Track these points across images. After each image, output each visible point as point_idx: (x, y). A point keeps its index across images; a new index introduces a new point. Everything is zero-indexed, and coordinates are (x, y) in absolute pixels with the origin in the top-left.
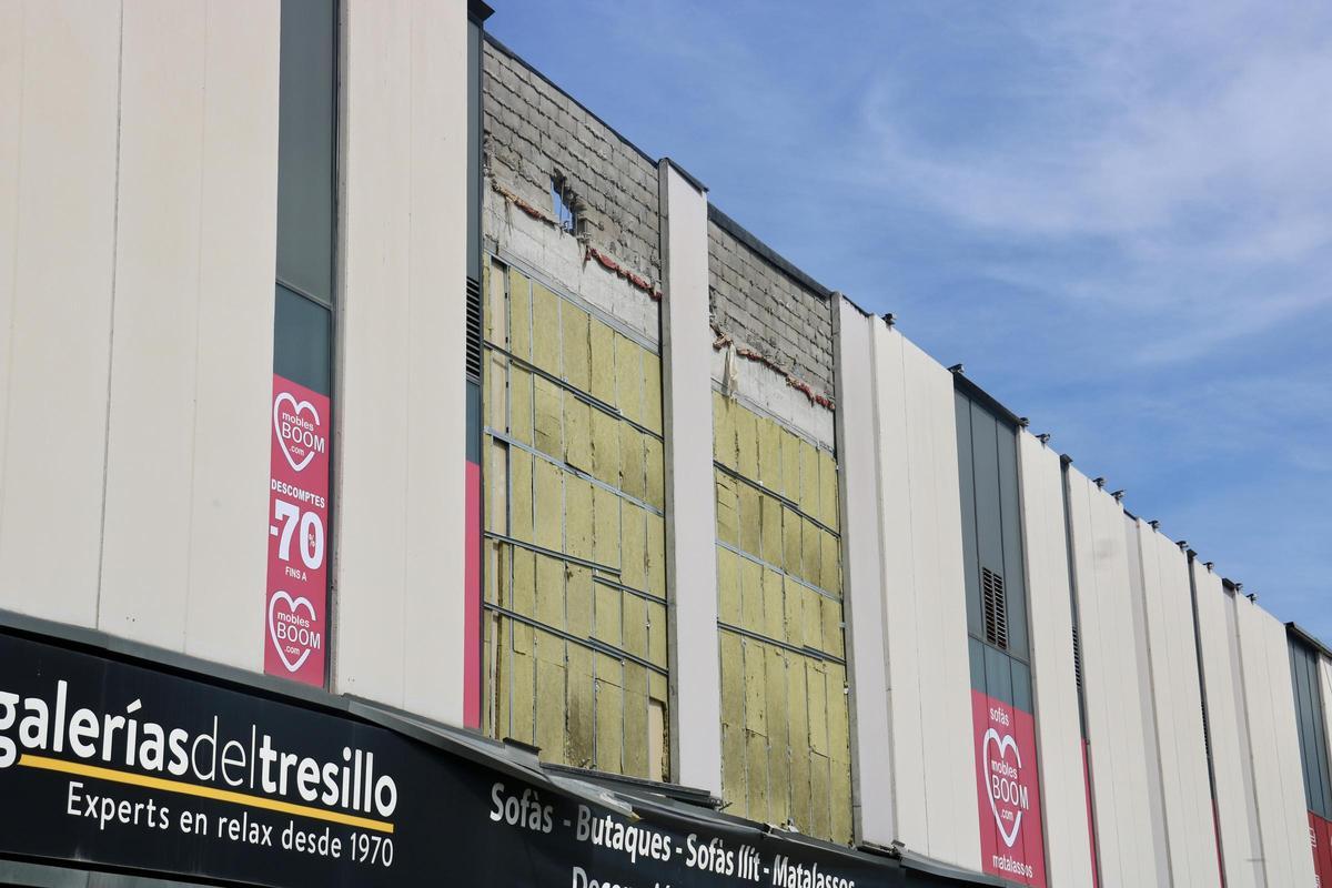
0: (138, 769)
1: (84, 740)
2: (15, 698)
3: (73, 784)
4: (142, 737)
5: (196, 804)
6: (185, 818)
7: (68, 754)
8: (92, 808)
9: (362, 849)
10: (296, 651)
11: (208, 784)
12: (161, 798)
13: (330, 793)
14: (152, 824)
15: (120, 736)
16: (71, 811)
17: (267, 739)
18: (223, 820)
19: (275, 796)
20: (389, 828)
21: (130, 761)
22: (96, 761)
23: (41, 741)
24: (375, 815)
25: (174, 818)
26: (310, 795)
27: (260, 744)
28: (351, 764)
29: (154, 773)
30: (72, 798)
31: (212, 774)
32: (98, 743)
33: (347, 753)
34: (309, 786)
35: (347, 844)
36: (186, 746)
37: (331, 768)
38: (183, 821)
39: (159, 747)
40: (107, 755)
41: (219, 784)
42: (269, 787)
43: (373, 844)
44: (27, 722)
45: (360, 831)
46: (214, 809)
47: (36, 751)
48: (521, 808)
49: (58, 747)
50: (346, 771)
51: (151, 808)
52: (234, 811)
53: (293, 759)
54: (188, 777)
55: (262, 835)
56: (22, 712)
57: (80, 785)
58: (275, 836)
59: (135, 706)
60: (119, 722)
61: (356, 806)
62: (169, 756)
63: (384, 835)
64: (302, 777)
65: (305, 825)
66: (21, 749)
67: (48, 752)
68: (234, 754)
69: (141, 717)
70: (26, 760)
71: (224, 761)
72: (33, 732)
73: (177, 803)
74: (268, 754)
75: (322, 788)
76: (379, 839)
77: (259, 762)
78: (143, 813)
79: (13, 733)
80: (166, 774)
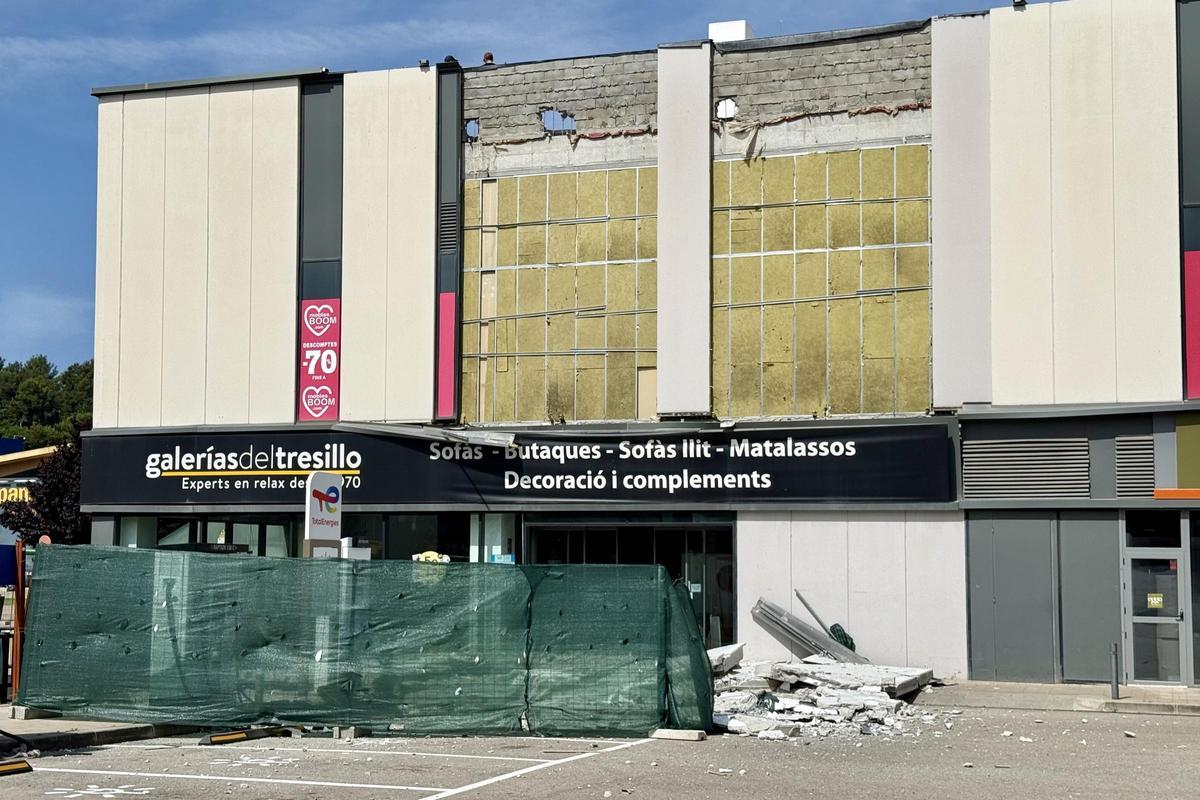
0: (213, 469)
1: (188, 464)
2: (159, 455)
3: (184, 479)
4: (214, 459)
5: (242, 478)
6: (238, 483)
7: (182, 469)
8: (193, 486)
11: (249, 470)
12: (224, 478)
13: (318, 464)
14: (221, 487)
15: (204, 461)
16: (184, 487)
17: (280, 449)
18: (256, 482)
19: (286, 469)
20: (357, 472)
21: (209, 467)
22: (194, 469)
23: (170, 467)
24: (347, 468)
25: (232, 484)
27: (276, 451)
28: (331, 451)
29: (222, 470)
30: (184, 483)
31: (250, 466)
32: (195, 464)
33: (328, 447)
36: (237, 459)
37: (319, 454)
38: (236, 484)
39: (223, 461)
40: (199, 467)
41: (255, 468)
42: (281, 465)
43: (346, 481)
44: (164, 462)
46: (251, 479)
47: (169, 471)
48: (454, 451)
49: (177, 468)
50: (328, 453)
51: (220, 482)
52: (264, 478)
53: (295, 454)
54: (239, 469)
55: (278, 484)
56: (161, 459)
57: (188, 479)
58: (287, 484)
59: (212, 448)
60: (204, 455)
61: (335, 466)
62: (228, 463)
63: (353, 476)
66: (162, 471)
67: (174, 470)
68: (262, 457)
69: (214, 452)
70: (164, 474)
71: (256, 460)
72: (167, 465)
73: (232, 479)
74: (280, 454)
75: (313, 462)
76: (350, 478)
77: (276, 459)
78: (217, 485)
79: (159, 466)
80: (227, 469)
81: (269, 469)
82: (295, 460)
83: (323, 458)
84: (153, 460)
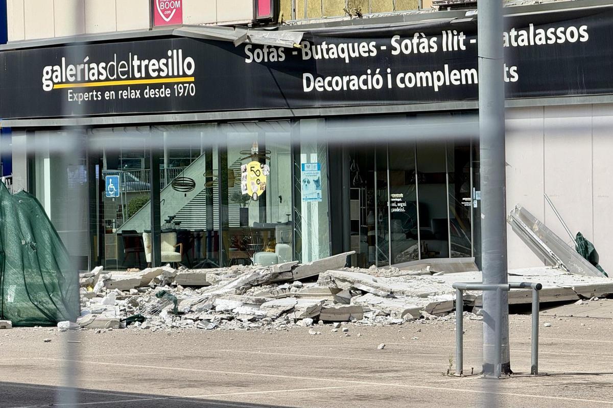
0: (90, 81)
1: (71, 76)
2: (51, 67)
3: (69, 91)
4: (90, 69)
5: (109, 88)
6: (107, 94)
7: (67, 82)
8: (75, 98)
9: (180, 91)
10: (169, 12)
11: (114, 80)
12: (98, 89)
13: (163, 71)
14: (95, 99)
16: (69, 100)
17: (136, 57)
18: (120, 92)
20: (192, 79)
21: (87, 79)
22: (75, 82)
23: (59, 80)
24: (185, 75)
25: (103, 95)
26: (155, 74)
27: (133, 59)
28: (172, 57)
29: (95, 81)
30: (69, 95)
31: (115, 76)
32: (75, 75)
33: (170, 53)
34: (154, 71)
35: (173, 91)
36: (105, 69)
37: (163, 61)
38: (106, 95)
39: (95, 71)
40: (79, 79)
41: (118, 79)
42: (137, 75)
43: (185, 88)
44: (55, 74)
45: (178, 83)
46: (116, 89)
47: (58, 83)
48: (263, 53)
49: (64, 80)
50: (170, 60)
51: (95, 93)
52: (124, 88)
53: (146, 62)
54: (107, 79)
55: (136, 94)
56: (53, 71)
57: (71, 91)
58: (142, 94)
59: (87, 58)
60: (82, 66)
61: (176, 74)
62: (99, 73)
63: (189, 83)
64: (151, 68)
65: (153, 87)
66: (54, 83)
67: (62, 83)
68: (123, 66)
69: (89, 63)
71: (119, 70)
72: (57, 77)
73: (103, 90)
74: (136, 63)
75: (160, 70)
76: (187, 85)
77: (133, 66)
78: (92, 96)
79: (51, 79)
80: (99, 80)
81: (128, 79)
82: (147, 67)
83: (166, 65)
84: (47, 73)
